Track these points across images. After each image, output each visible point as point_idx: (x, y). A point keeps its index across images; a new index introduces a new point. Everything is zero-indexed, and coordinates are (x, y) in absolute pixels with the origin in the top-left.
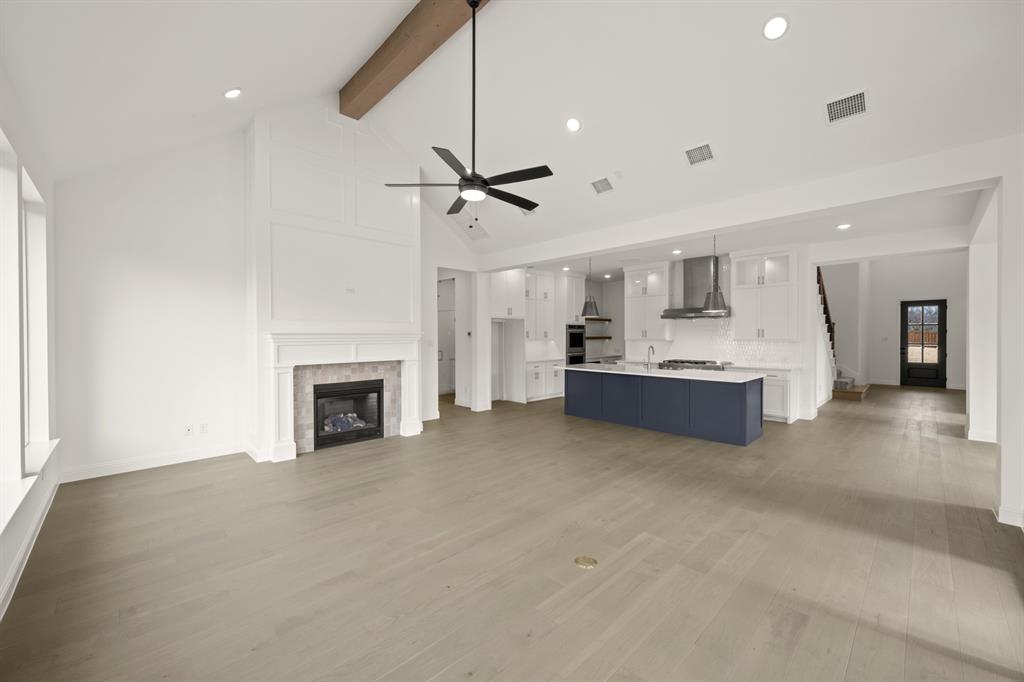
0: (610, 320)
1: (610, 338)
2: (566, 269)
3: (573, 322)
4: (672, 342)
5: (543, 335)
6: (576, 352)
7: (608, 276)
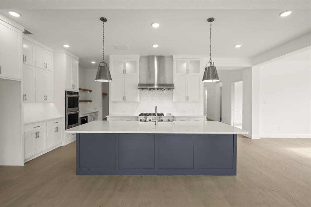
0: (90, 91)
1: (91, 101)
2: (66, 46)
3: (71, 89)
4: (139, 103)
5: (43, 98)
6: (73, 111)
7: (93, 62)
